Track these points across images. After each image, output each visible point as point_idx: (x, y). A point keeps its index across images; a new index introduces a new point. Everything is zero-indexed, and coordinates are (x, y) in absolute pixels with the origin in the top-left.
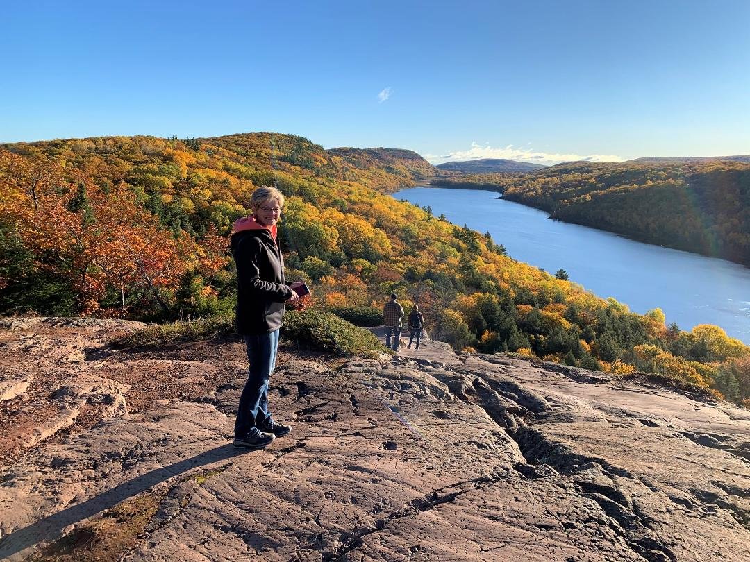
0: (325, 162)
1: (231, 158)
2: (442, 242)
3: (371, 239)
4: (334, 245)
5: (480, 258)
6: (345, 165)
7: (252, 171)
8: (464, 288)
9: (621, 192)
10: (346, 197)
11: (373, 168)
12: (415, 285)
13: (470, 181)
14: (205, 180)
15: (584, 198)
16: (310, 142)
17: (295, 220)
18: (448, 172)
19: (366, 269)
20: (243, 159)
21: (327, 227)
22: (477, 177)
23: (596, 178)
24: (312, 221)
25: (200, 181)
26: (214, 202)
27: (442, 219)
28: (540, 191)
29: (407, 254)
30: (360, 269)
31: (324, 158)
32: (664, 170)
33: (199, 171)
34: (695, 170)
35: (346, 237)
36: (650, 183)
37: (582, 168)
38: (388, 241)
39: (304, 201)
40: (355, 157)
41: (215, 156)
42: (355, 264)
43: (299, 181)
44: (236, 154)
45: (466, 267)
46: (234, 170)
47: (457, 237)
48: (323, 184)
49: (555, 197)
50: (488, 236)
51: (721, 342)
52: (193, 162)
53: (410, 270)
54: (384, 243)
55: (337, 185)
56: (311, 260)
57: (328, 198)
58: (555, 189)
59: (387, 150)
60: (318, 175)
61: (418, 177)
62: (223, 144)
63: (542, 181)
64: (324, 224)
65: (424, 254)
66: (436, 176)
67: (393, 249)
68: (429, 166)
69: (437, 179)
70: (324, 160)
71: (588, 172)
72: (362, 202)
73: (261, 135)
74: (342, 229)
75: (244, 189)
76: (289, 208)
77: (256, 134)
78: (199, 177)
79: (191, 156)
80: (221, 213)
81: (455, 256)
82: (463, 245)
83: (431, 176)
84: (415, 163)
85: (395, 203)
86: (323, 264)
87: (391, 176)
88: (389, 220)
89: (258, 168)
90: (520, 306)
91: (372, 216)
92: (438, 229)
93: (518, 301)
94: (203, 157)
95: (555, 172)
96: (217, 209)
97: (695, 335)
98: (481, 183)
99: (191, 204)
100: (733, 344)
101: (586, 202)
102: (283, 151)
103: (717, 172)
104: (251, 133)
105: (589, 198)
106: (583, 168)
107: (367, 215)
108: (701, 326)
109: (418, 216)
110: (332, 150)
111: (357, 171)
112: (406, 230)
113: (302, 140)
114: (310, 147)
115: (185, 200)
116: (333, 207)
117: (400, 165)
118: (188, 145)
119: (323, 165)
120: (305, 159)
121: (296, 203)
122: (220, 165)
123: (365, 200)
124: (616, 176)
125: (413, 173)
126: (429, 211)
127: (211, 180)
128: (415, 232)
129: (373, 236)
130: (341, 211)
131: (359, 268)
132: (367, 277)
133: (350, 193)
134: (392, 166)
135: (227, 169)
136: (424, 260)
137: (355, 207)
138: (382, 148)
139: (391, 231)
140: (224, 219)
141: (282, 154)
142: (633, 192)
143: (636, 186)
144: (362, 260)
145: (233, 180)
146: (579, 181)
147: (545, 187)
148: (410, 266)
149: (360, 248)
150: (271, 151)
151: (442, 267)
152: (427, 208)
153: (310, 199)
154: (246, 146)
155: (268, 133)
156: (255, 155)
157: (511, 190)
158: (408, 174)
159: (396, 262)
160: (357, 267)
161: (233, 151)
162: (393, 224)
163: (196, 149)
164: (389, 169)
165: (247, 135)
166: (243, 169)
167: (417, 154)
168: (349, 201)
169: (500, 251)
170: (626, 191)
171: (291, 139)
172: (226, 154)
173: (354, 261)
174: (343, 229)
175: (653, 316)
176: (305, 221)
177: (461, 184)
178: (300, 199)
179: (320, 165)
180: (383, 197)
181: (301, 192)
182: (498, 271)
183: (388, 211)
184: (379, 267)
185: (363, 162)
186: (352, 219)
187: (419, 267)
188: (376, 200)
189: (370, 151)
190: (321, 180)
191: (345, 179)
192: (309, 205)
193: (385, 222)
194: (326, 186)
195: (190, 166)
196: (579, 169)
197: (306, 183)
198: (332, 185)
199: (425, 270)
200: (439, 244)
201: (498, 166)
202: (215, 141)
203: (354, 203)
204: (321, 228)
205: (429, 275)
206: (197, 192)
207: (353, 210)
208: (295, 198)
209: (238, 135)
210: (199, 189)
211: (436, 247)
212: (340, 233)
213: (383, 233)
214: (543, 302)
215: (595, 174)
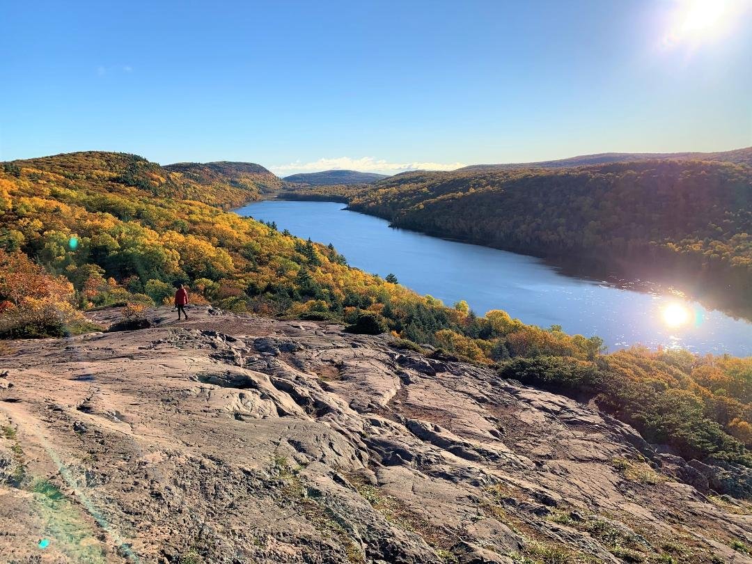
0: (163, 180)
1: (58, 183)
2: (285, 257)
3: (213, 259)
4: (175, 267)
5: (319, 269)
6: (186, 180)
7: (84, 196)
8: (300, 297)
9: (448, 199)
10: (187, 217)
11: (217, 184)
12: (256, 298)
13: (316, 193)
14: (34, 210)
15: (418, 207)
16: (145, 160)
17: (134, 245)
18: (295, 184)
19: (209, 288)
20: (71, 182)
21: (168, 251)
22: (323, 189)
23: (428, 187)
24: (152, 245)
25: (27, 211)
26: (46, 233)
27: (286, 234)
28: (380, 202)
29: (249, 270)
30: (203, 288)
31: (162, 176)
32: (484, 178)
33: (26, 200)
34: (509, 177)
35: (188, 258)
36: (472, 190)
37: (417, 178)
38: (231, 259)
39: (143, 225)
40: (195, 172)
41: (39, 181)
42: (197, 283)
43: (136, 204)
44: (63, 177)
45: (303, 278)
46: (64, 196)
47: (298, 251)
48: (161, 206)
49: (394, 206)
50: (331, 247)
51: (505, 323)
52: (15, 189)
53: (252, 285)
54: (227, 261)
55: (177, 205)
56: (153, 283)
57: (167, 220)
58: (394, 199)
59: (230, 163)
60: (156, 195)
61: (265, 191)
62: (47, 167)
63: (382, 191)
64: (164, 246)
65: (266, 269)
66: (284, 188)
67: (236, 267)
68: (276, 179)
69: (285, 192)
70: (161, 179)
71: (422, 181)
72: (204, 222)
73: (90, 155)
74: (182, 251)
75: (77, 216)
76: (127, 233)
77: (84, 153)
78: (26, 207)
79: (13, 183)
80: (55, 244)
81: (295, 269)
82: (304, 258)
83: (279, 190)
84: (261, 176)
85: (238, 221)
86: (165, 286)
87: (235, 190)
88: (232, 238)
89: (90, 191)
90: (347, 308)
91: (214, 235)
92: (281, 244)
93: (346, 304)
94: (27, 184)
95: (394, 182)
96: (49, 239)
97: (487, 319)
98: (328, 195)
99: (21, 236)
100: (513, 323)
101: (420, 210)
102: (116, 172)
103: (526, 178)
104: (78, 153)
105: (422, 206)
106: (419, 177)
107: (208, 235)
108: (491, 312)
109: (262, 232)
110: (170, 166)
111: (199, 187)
112: (248, 247)
113: (137, 158)
114: (145, 165)
115: (14, 232)
116: (173, 229)
117: (245, 180)
118: (6, 170)
119: (161, 184)
120: (141, 179)
121: (133, 227)
122: (47, 191)
123: (207, 219)
124: (446, 185)
125: (259, 186)
126: (274, 227)
127: (40, 210)
128: (258, 249)
129: (215, 256)
130: (182, 232)
131: (201, 287)
132: (210, 295)
133: (191, 212)
134: (237, 180)
135: (55, 196)
136: (266, 275)
137: (196, 227)
138: (225, 162)
139: (234, 250)
140: (60, 249)
141: (115, 175)
142: (458, 200)
143: (461, 194)
144: (204, 279)
145: (65, 208)
146: (414, 191)
147: (385, 197)
148: (251, 281)
149: (203, 268)
150: (102, 173)
151: (282, 279)
152: (271, 223)
153: (149, 223)
154: (73, 167)
155: (97, 152)
156: (85, 177)
157: (356, 201)
158: (254, 188)
159: (238, 278)
160: (199, 286)
161: (59, 174)
162: (236, 243)
163: (17, 175)
164: (234, 183)
165: (74, 155)
166: (74, 194)
167: (262, 168)
168: (191, 221)
169: (341, 260)
170: (453, 198)
171: (124, 158)
172: (52, 178)
173: (197, 281)
174: (184, 250)
175: (458, 307)
176: (144, 246)
177: (307, 196)
178: (138, 224)
179: (157, 184)
180: (225, 216)
181: (139, 216)
182: (334, 280)
183: (230, 229)
184: (221, 284)
185: (205, 177)
186: (192, 240)
187: (260, 282)
188: (217, 219)
189: (212, 166)
190: (159, 201)
191: (185, 198)
192: (147, 229)
193: (228, 241)
194: (165, 207)
195: (12, 194)
196: (414, 179)
197: (143, 206)
198: (171, 206)
199: (265, 284)
200: (282, 259)
201: (344, 177)
202: (36, 163)
203: (195, 223)
204: (161, 251)
205: (269, 288)
206: (25, 223)
207: (194, 230)
208: (132, 223)
209: (62, 155)
210: (28, 220)
211: (278, 261)
212: (181, 255)
213: (224, 252)
214: (367, 303)
215: (428, 183)
